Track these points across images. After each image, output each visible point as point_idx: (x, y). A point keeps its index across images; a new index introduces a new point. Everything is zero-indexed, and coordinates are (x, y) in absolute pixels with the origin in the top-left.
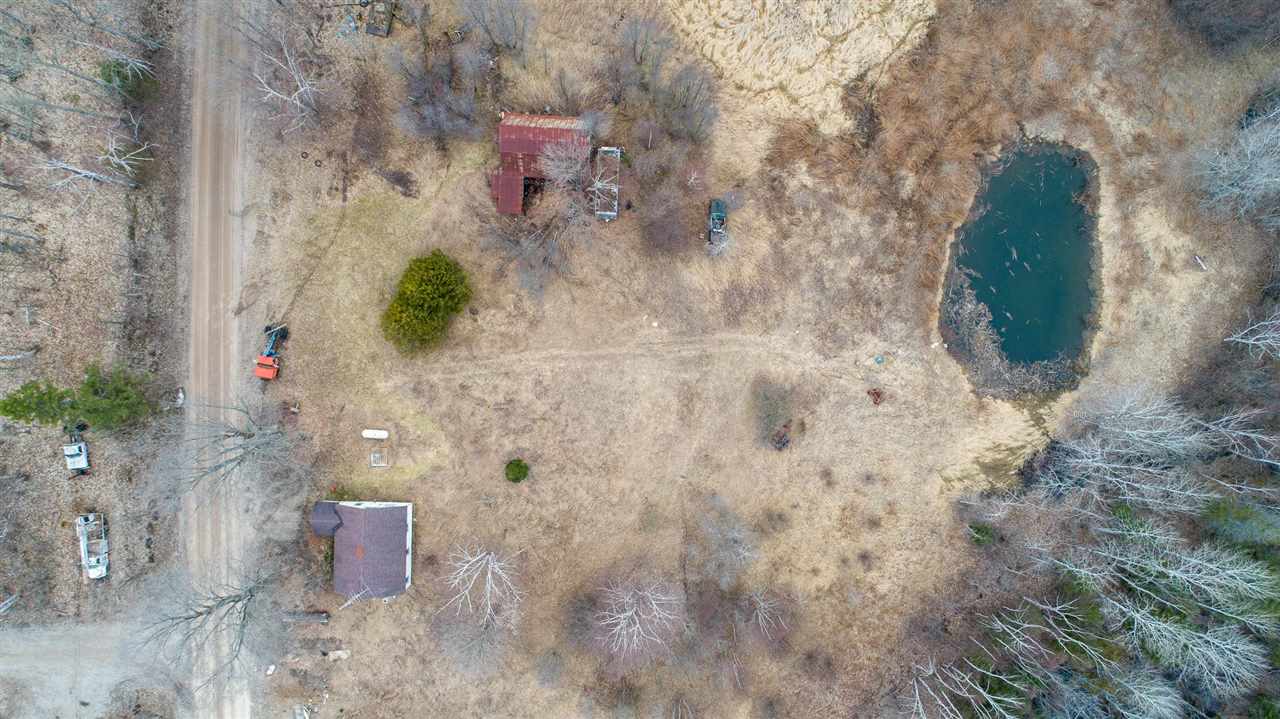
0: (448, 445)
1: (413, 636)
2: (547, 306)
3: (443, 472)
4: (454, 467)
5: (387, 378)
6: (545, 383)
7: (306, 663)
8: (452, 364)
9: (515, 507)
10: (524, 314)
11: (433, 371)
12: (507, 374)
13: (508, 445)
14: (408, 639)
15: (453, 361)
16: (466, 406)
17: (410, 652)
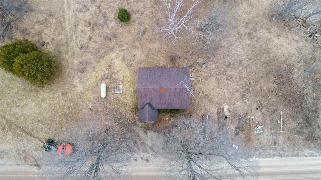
0: (111, 54)
1: (215, 70)
2: (42, 8)
3: (126, 56)
4: (123, 50)
5: (75, 86)
6: (81, 7)
7: (232, 127)
8: (70, 53)
9: (146, 20)
10: (46, 20)
11: (72, 63)
12: (75, 26)
13: (113, 24)
14: (217, 73)
15: (68, 53)
16: (92, 45)
17: (224, 73)
